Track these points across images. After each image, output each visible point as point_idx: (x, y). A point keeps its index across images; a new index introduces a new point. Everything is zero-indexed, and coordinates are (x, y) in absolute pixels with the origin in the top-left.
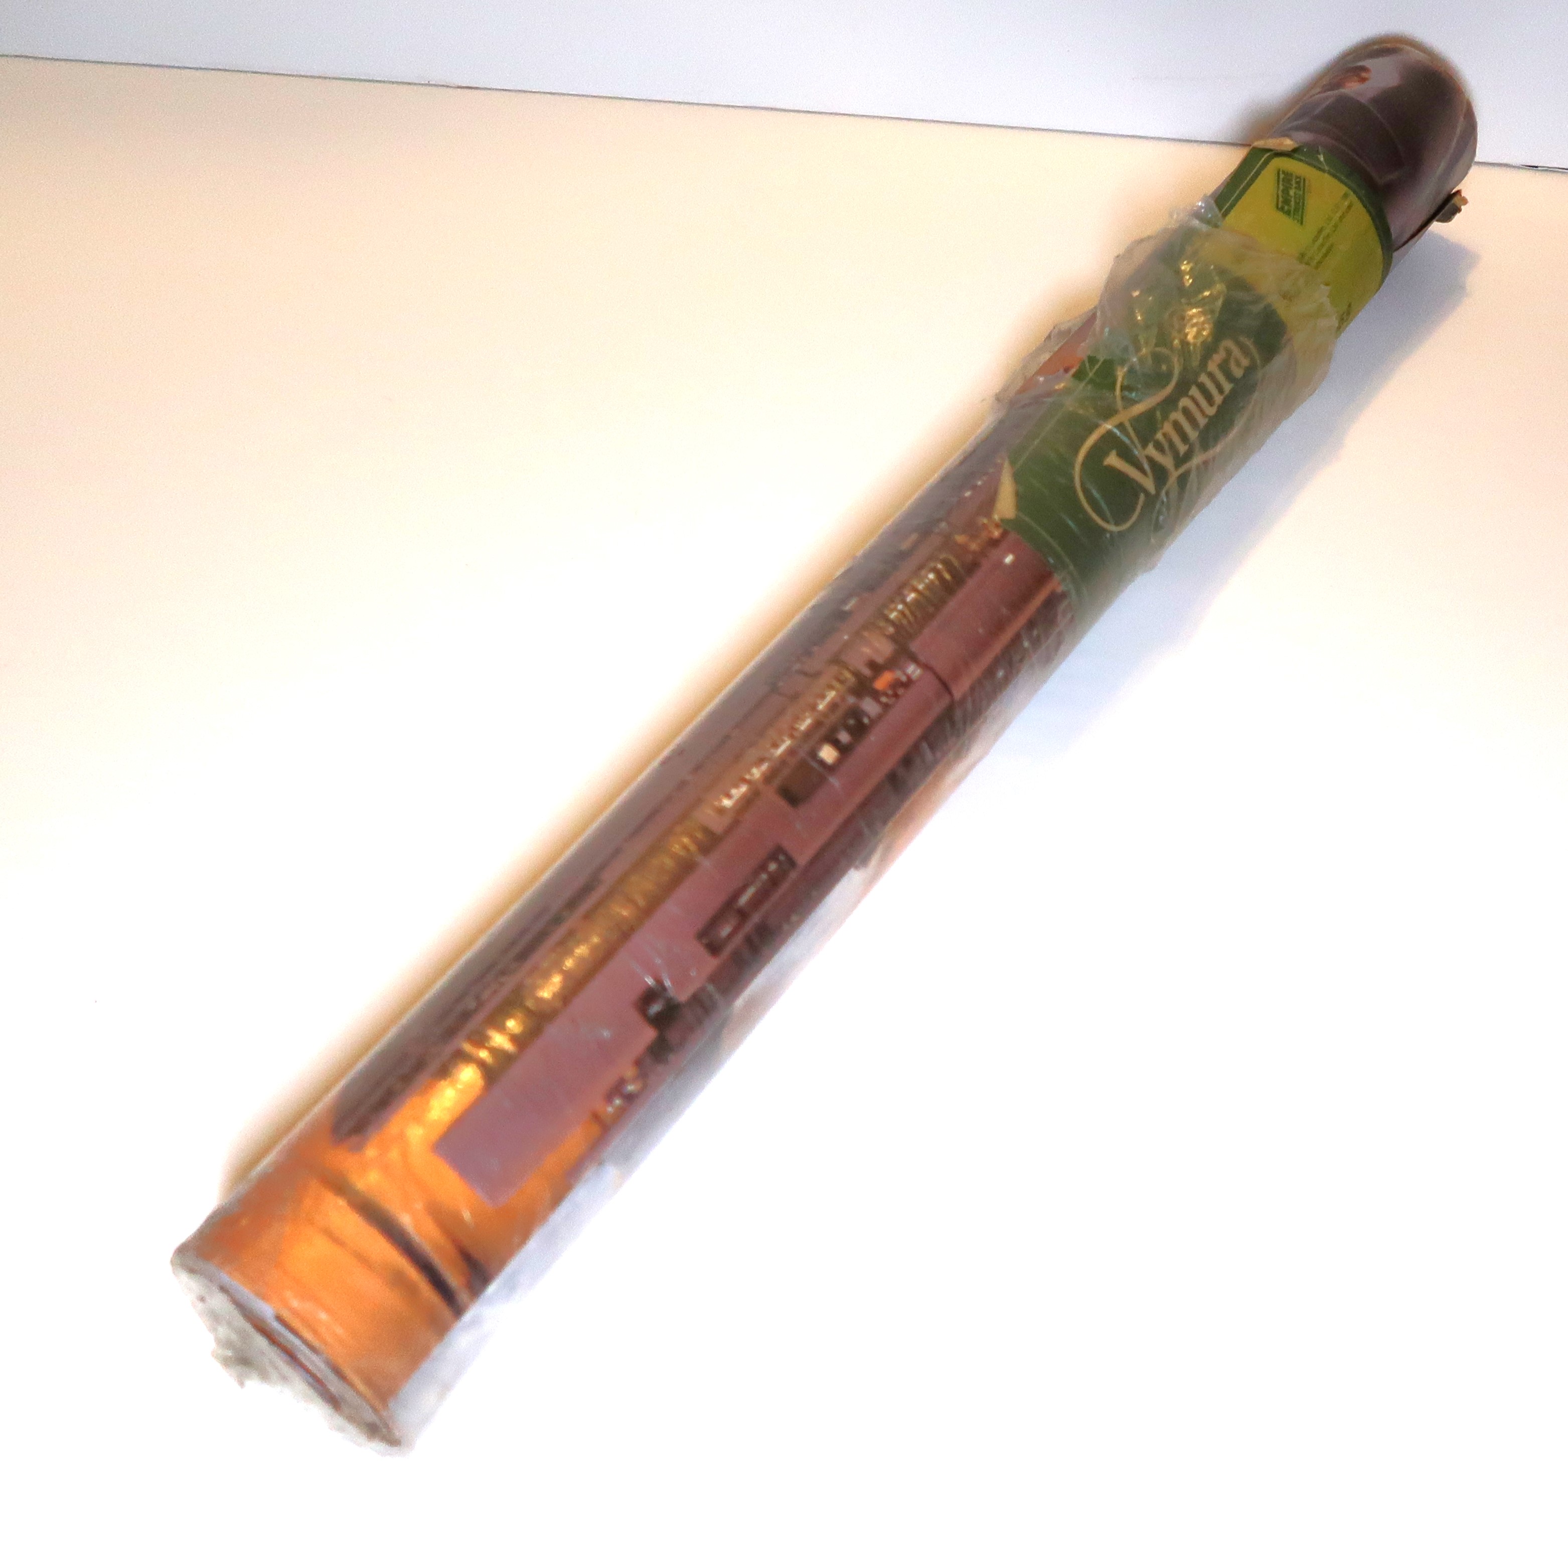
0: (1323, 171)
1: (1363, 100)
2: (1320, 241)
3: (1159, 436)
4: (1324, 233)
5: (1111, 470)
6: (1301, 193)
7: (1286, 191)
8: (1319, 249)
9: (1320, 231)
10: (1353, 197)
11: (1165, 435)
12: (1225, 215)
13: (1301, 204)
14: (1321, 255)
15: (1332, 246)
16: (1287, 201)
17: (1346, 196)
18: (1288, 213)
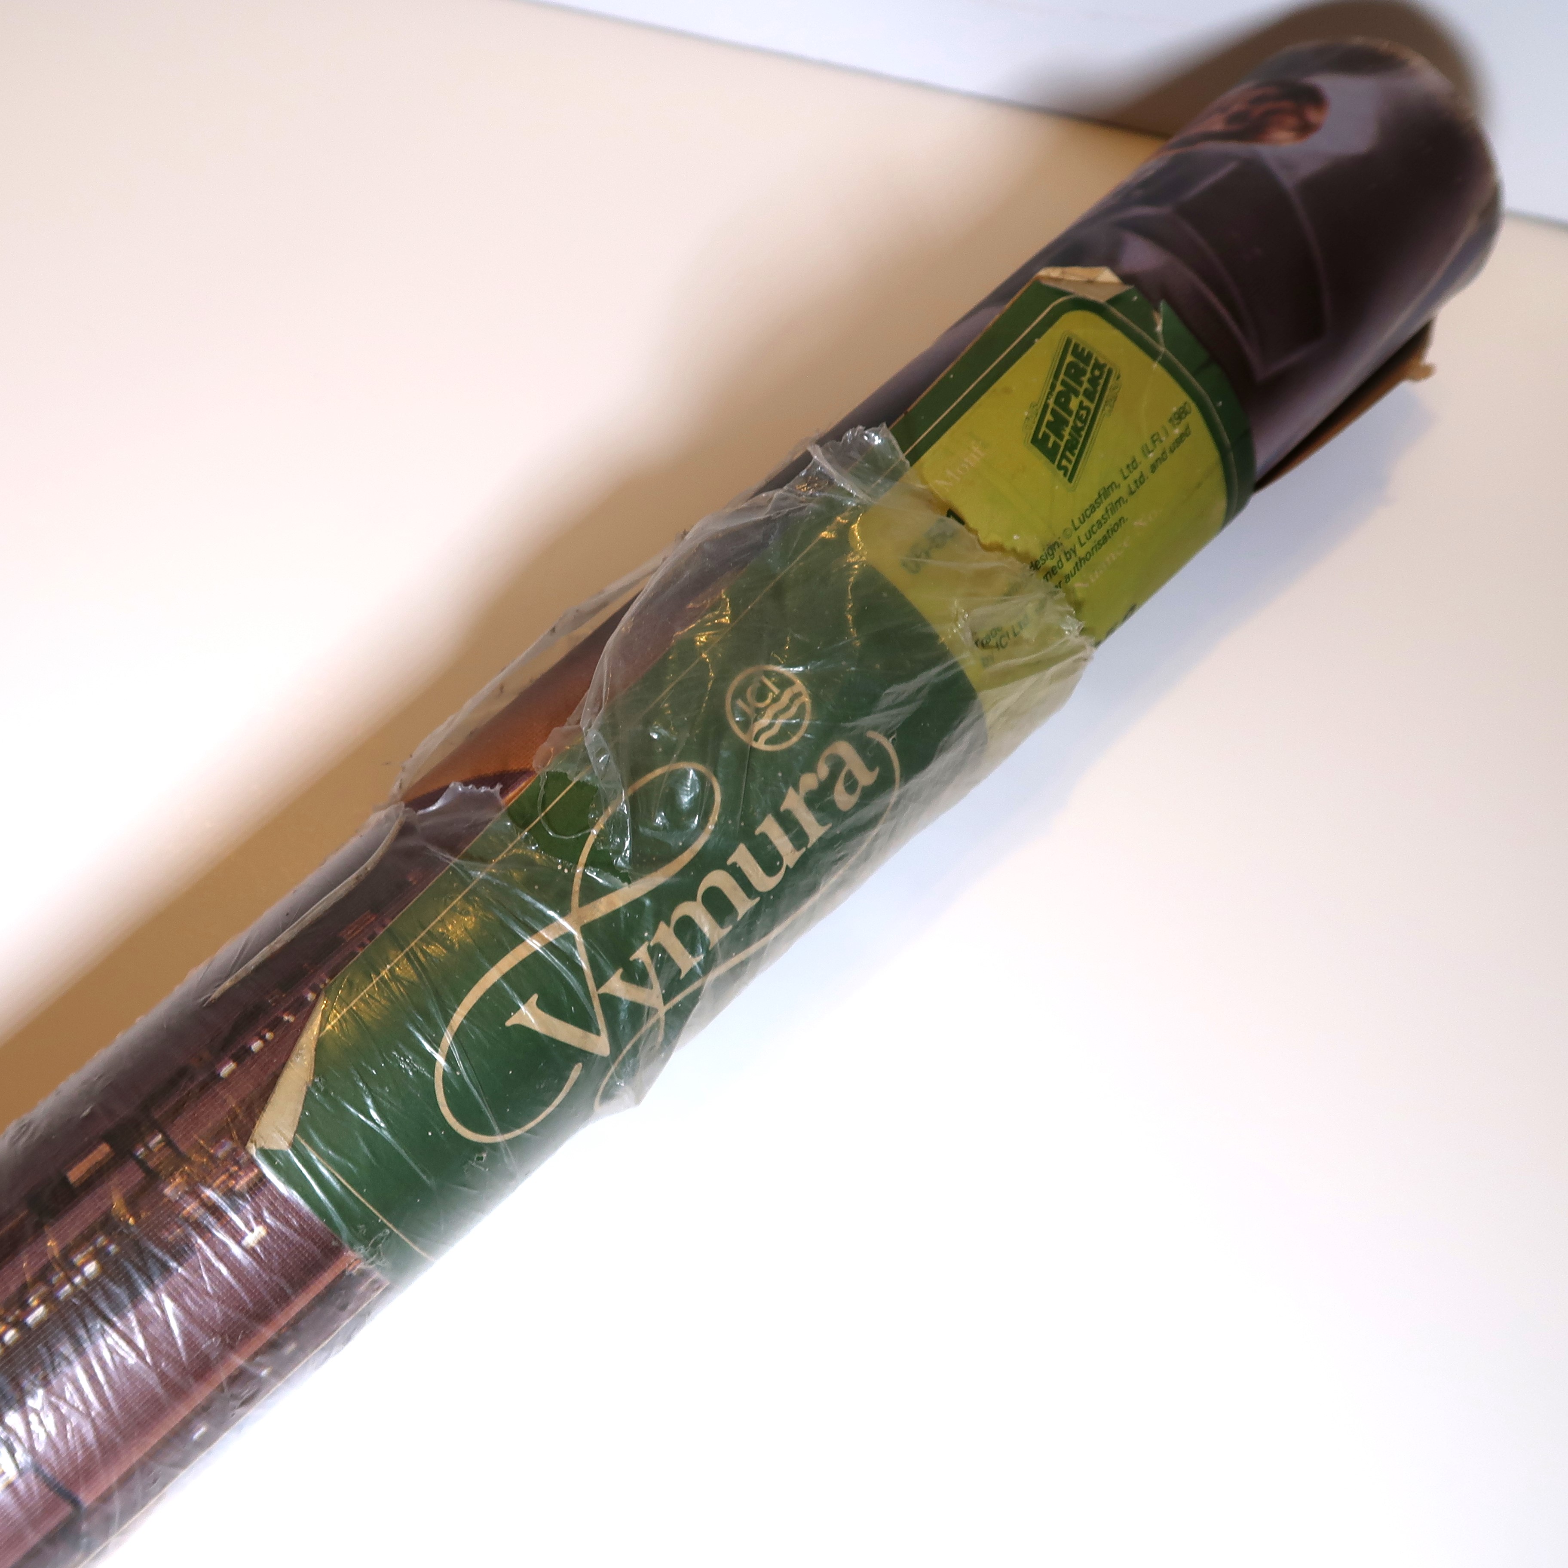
0: (1152, 353)
1: (1288, 181)
2: (1098, 514)
3: (641, 955)
4: (1114, 497)
5: (524, 1031)
6: (1092, 407)
7: (1063, 400)
8: (1091, 532)
9: (1105, 493)
10: (1195, 418)
11: (653, 951)
12: (914, 457)
13: (1083, 433)
14: (1089, 545)
15: (1122, 519)
16: (1057, 425)
17: (1181, 414)
18: (1050, 454)
